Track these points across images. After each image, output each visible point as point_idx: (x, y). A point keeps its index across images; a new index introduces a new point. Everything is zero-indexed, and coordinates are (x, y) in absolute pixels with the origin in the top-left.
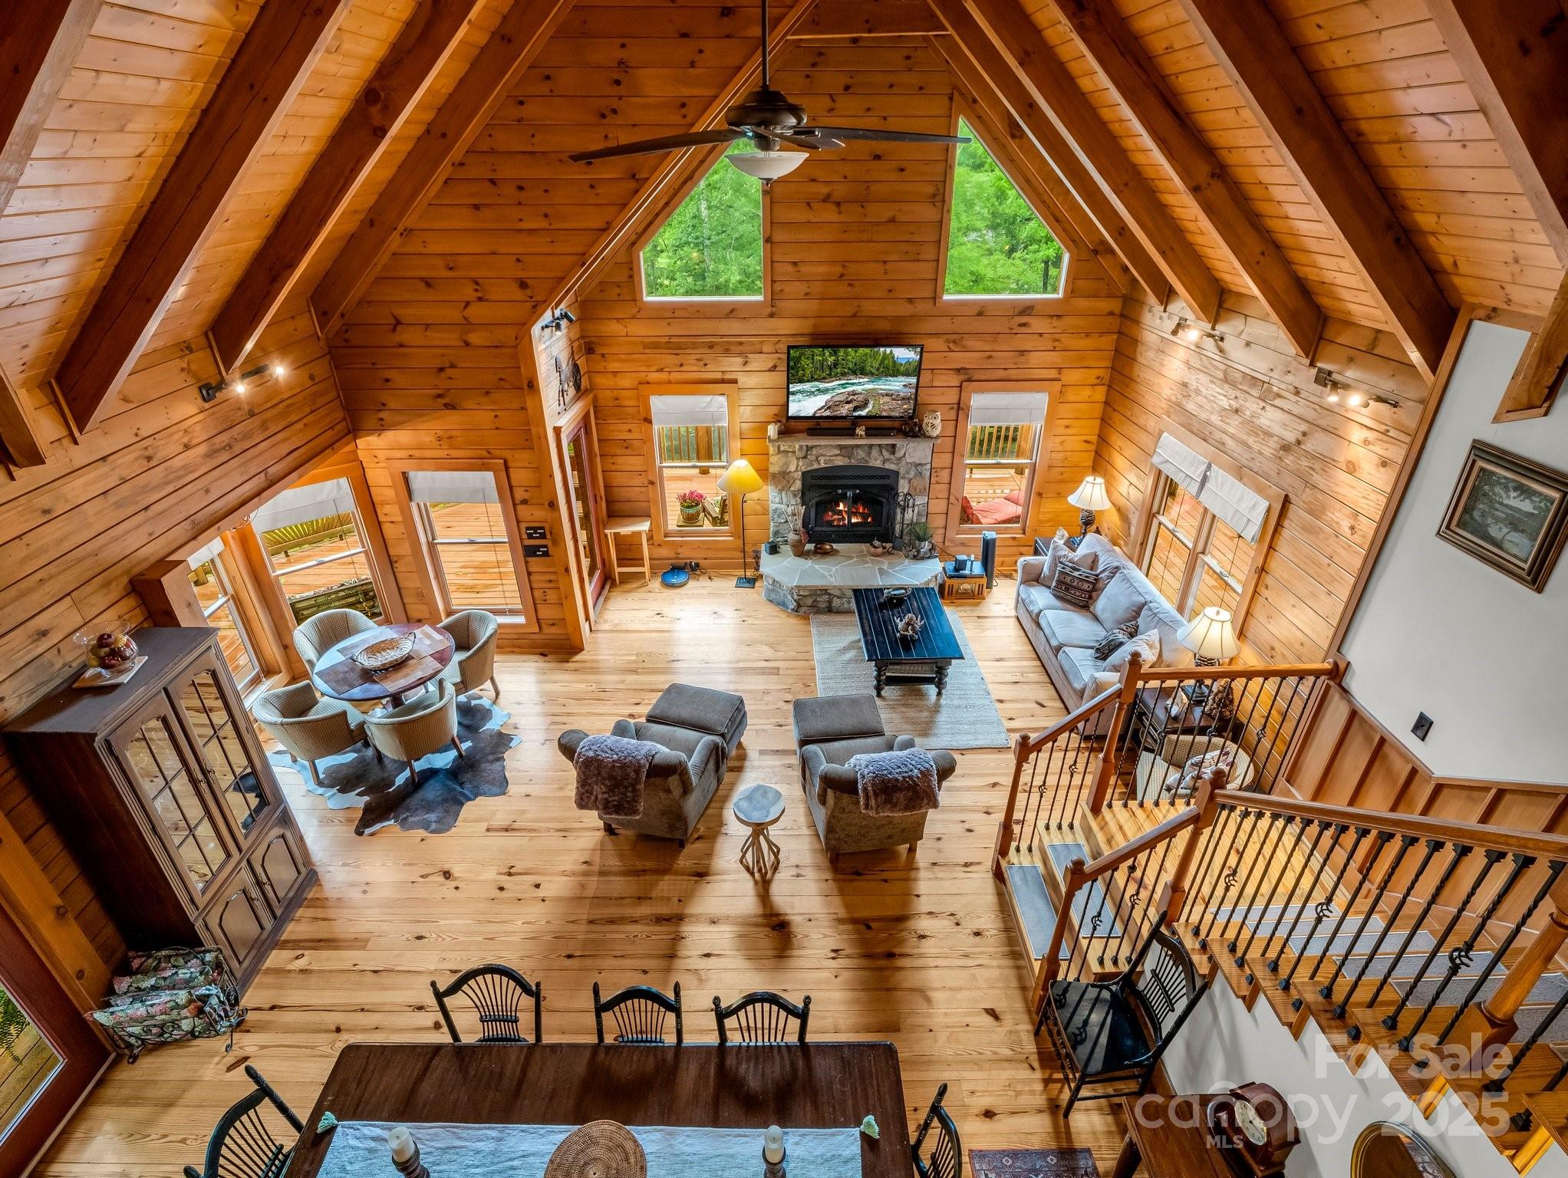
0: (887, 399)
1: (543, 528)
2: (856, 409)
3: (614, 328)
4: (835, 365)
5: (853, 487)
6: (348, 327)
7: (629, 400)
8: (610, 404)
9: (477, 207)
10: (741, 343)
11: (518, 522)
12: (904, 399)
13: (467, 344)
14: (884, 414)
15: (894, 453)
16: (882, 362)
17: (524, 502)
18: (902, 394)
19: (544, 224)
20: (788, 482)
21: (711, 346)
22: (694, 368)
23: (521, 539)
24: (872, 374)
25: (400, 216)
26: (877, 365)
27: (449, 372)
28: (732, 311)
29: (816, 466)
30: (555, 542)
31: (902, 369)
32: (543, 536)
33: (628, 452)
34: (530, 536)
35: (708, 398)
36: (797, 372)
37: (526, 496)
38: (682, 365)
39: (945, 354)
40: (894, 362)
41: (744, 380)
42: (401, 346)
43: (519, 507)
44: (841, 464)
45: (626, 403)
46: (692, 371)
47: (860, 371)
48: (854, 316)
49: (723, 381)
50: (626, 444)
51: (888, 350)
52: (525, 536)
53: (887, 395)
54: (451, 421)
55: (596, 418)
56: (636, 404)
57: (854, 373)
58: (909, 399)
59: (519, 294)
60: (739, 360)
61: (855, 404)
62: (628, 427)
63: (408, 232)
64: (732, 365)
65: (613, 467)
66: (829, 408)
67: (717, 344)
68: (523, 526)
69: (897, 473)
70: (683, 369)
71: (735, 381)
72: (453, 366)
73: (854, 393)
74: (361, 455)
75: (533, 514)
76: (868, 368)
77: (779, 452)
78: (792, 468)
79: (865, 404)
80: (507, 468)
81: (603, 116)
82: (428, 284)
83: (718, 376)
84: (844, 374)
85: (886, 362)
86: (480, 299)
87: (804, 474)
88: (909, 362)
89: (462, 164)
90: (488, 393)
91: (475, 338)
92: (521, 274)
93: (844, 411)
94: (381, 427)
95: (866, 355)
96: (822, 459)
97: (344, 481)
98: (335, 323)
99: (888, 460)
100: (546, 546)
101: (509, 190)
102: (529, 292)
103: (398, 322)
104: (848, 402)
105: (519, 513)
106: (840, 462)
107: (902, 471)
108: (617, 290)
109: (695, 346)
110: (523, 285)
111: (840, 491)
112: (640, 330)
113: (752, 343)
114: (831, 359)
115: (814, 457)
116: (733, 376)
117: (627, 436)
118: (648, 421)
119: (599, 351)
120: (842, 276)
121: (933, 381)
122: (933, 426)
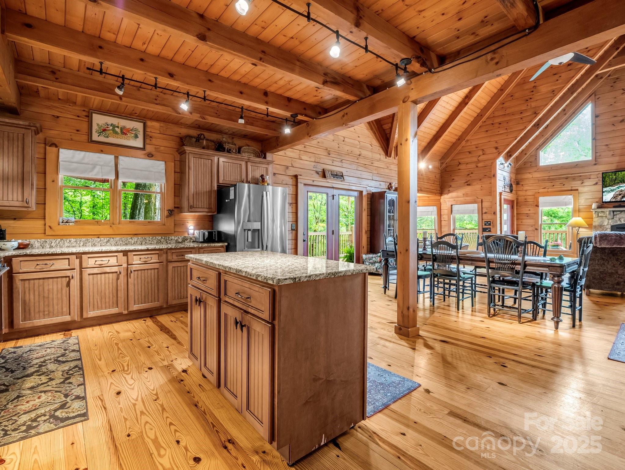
1: (490, 222)
3: (529, 176)
6: (447, 167)
7: (530, 199)
8: (523, 201)
9: (487, 131)
10: (580, 176)
11: (482, 220)
13: (477, 167)
17: (486, 213)
19: (506, 131)
20: (604, 228)
21: (567, 178)
22: (559, 187)
23: (482, 226)
25: (466, 138)
27: (471, 175)
28: (577, 165)
29: (619, 223)
30: (493, 226)
32: (490, 225)
33: (527, 218)
34: (485, 225)
35: (564, 197)
37: (486, 211)
38: (553, 186)
41: (581, 189)
42: (459, 170)
43: (483, 215)
45: (529, 200)
46: (558, 187)
49: (571, 190)
50: (528, 215)
52: (484, 225)
54: (468, 189)
55: (517, 206)
56: (533, 200)
59: (495, 151)
60: (580, 182)
62: (529, 209)
63: (468, 140)
64: (576, 184)
65: (521, 224)
67: (569, 177)
68: (484, 221)
70: (554, 187)
71: (577, 190)
72: (472, 173)
74: (441, 200)
75: (487, 217)
77: (598, 216)
78: (606, 224)
80: (482, 202)
81: (527, 100)
82: (470, 152)
83: (570, 188)
86: (483, 154)
87: (612, 226)
89: (485, 122)
90: (480, 180)
91: (480, 165)
92: (496, 146)
94: (449, 192)
96: (622, 220)
97: (435, 207)
98: (444, 165)
100: (490, 228)
101: (498, 125)
102: (498, 150)
103: (460, 163)
105: (483, 217)
108: (530, 164)
109: (560, 179)
110: (496, 148)
112: (537, 175)
113: (586, 176)
115: (617, 219)
116: (576, 188)
117: (528, 212)
118: (537, 206)
119: (521, 183)
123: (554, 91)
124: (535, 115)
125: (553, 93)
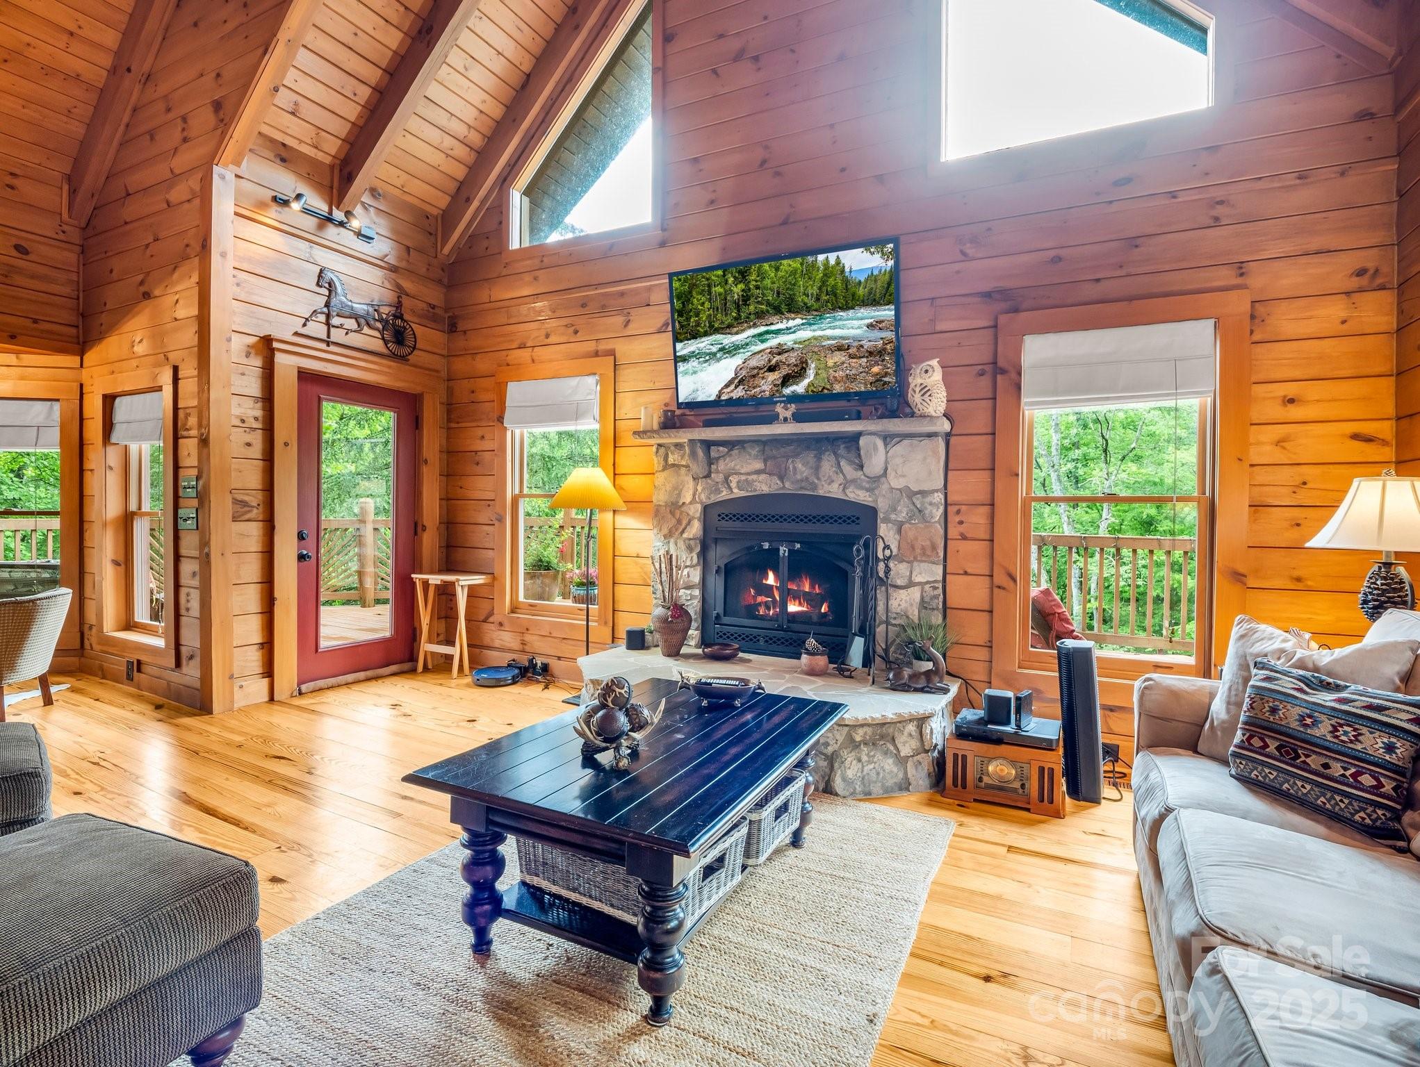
0: (839, 357)
2: (786, 380)
3: (481, 295)
4: (746, 299)
5: (789, 538)
7: (484, 393)
8: (466, 399)
10: (622, 294)
12: (871, 353)
13: (168, 204)
14: (838, 388)
15: (861, 467)
16: (824, 283)
18: (867, 345)
20: (679, 522)
21: (585, 303)
22: (565, 339)
24: (808, 309)
26: (815, 290)
29: (724, 495)
30: (202, 502)
31: (861, 292)
33: (478, 470)
36: (688, 319)
38: (547, 335)
39: (957, 266)
40: (846, 282)
41: (625, 349)
42: (126, 223)
43: (179, 443)
44: (765, 489)
45: (482, 397)
46: (560, 343)
47: (787, 305)
48: (785, 223)
49: (594, 355)
50: (477, 459)
51: (832, 257)
53: (840, 348)
54: (145, 316)
56: (490, 396)
57: (778, 311)
58: (881, 353)
59: (213, 121)
60: (620, 320)
61: (785, 371)
62: (482, 432)
64: (608, 329)
66: (741, 382)
67: (591, 298)
69: (873, 511)
70: (549, 340)
71: (612, 353)
73: (780, 350)
74: (85, 374)
76: (800, 299)
77: (667, 466)
78: (687, 497)
79: (798, 373)
82: (151, 136)
83: (591, 347)
84: (760, 315)
85: (831, 281)
86: (185, 140)
87: (706, 509)
88: (872, 278)
90: (175, 269)
92: (217, 94)
93: (766, 385)
94: (103, 335)
95: (794, 272)
96: (734, 480)
99: (854, 481)
102: (220, 113)
103: (127, 194)
104: (772, 369)
106: (765, 485)
107: (882, 505)
108: (486, 243)
110: (218, 106)
111: (766, 546)
113: (636, 291)
114: (738, 289)
115: (720, 478)
116: (610, 346)
117: (479, 445)
118: (501, 420)
120: (764, 162)
121: (933, 321)
122: (925, 390)
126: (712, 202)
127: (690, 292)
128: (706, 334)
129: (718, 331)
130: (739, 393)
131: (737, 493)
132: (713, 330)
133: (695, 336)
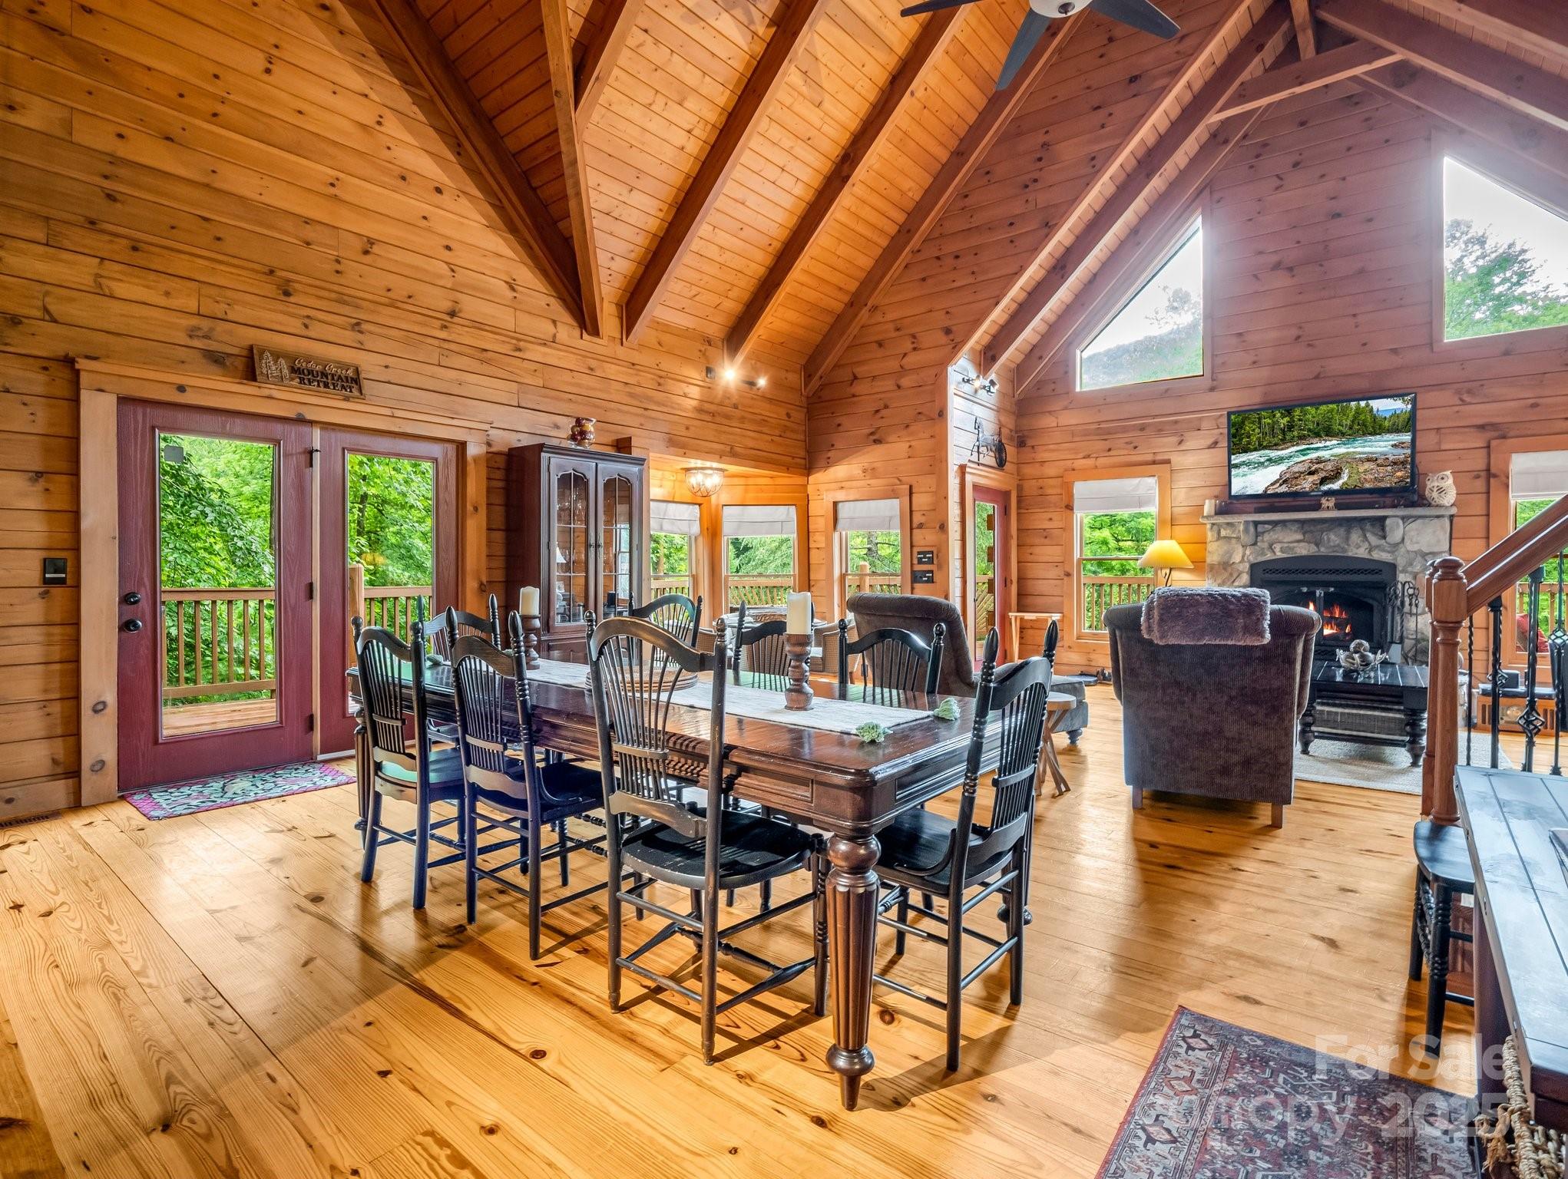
0: (1367, 466)
1: (932, 553)
2: (1323, 481)
3: (1049, 421)
4: (1290, 427)
5: (1325, 584)
6: (822, 387)
7: (1053, 489)
8: (1035, 493)
9: (924, 280)
10: (1176, 422)
11: (912, 546)
12: (1395, 463)
13: (899, 387)
14: (1367, 486)
15: (1384, 537)
16: (1355, 418)
17: (921, 526)
18: (1391, 458)
19: (971, 280)
20: (1231, 574)
21: (1142, 428)
22: (1126, 452)
23: (912, 565)
24: (1343, 434)
25: (869, 296)
26: (1349, 422)
27: (884, 412)
28: (1167, 391)
29: (1269, 556)
30: (940, 567)
31: (1386, 424)
32: (931, 561)
33: (1046, 541)
34: (920, 561)
35: (1136, 481)
36: (1240, 440)
37: (922, 520)
38: (1110, 450)
39: (1456, 409)
40: (1374, 418)
41: (1177, 460)
42: (854, 396)
43: (915, 531)
44: (1304, 552)
45: (1050, 491)
46: (1121, 455)
47: (1326, 431)
48: (1317, 377)
49: (1154, 463)
50: (1046, 534)
51: (1363, 404)
52: (915, 561)
53: (1369, 460)
54: (873, 456)
55: (1019, 508)
56: (1059, 491)
57: (1317, 435)
58: (1403, 463)
59: (943, 339)
60: (1174, 439)
61: (1322, 474)
62: (1050, 515)
63: (875, 308)
64: (1164, 445)
65: (1030, 558)
66: (1285, 482)
67: (1149, 424)
68: (916, 550)
69: (1393, 567)
70: (1111, 453)
71: (1168, 462)
72: (886, 407)
73: (1319, 461)
74: (810, 489)
75: (925, 539)
76: (1336, 427)
77: (1219, 538)
78: (1237, 558)
79: (1336, 474)
80: (911, 493)
81: (1027, 186)
82: (880, 344)
83: (1150, 458)
84: (1302, 438)
85: (1362, 417)
86: (915, 349)
87: (1253, 566)
88: (1395, 415)
89: (919, 251)
90: (907, 426)
91: (905, 382)
92: (947, 323)
93: (1307, 484)
94: (829, 464)
95: (1333, 410)
96: (1277, 547)
97: (793, 509)
98: (815, 383)
99: (1377, 547)
100: (932, 572)
101: (949, 261)
102: (951, 337)
103: (855, 378)
104: (1311, 473)
105: (914, 537)
106: (1304, 550)
107: (1401, 562)
108: (1053, 386)
109: (1125, 430)
110: (948, 331)
111: (1305, 590)
112: (1070, 419)
113: (1190, 421)
114: (1284, 421)
115: (1266, 545)
116: (1166, 457)
117: (1047, 525)
118: (1069, 507)
119: (1030, 443)
120: (1298, 337)
121: (1439, 443)
122: (1441, 490)
123: (1093, 159)
124: (1046, 230)
125: (1093, 162)
126: (1254, 363)
127: (1243, 422)
128: (1255, 450)
129: (1265, 448)
130: (1284, 489)
131: (1279, 555)
132: (1261, 447)
133: (1246, 451)
